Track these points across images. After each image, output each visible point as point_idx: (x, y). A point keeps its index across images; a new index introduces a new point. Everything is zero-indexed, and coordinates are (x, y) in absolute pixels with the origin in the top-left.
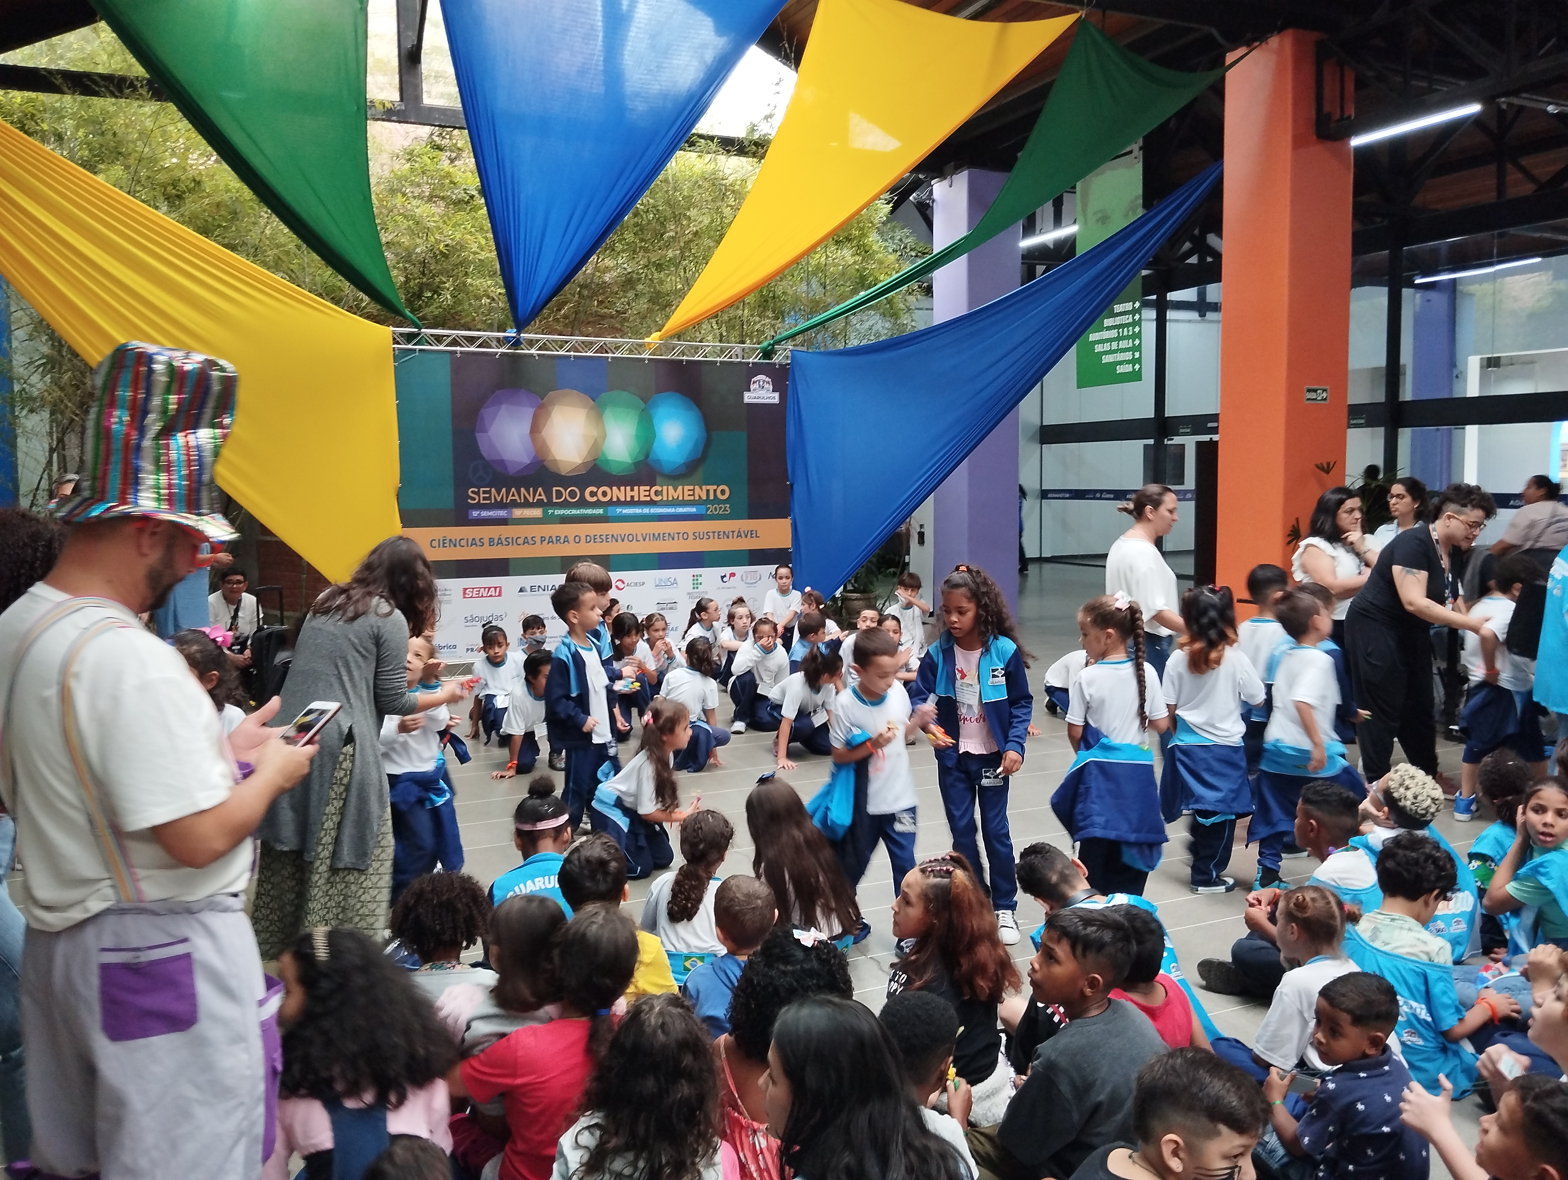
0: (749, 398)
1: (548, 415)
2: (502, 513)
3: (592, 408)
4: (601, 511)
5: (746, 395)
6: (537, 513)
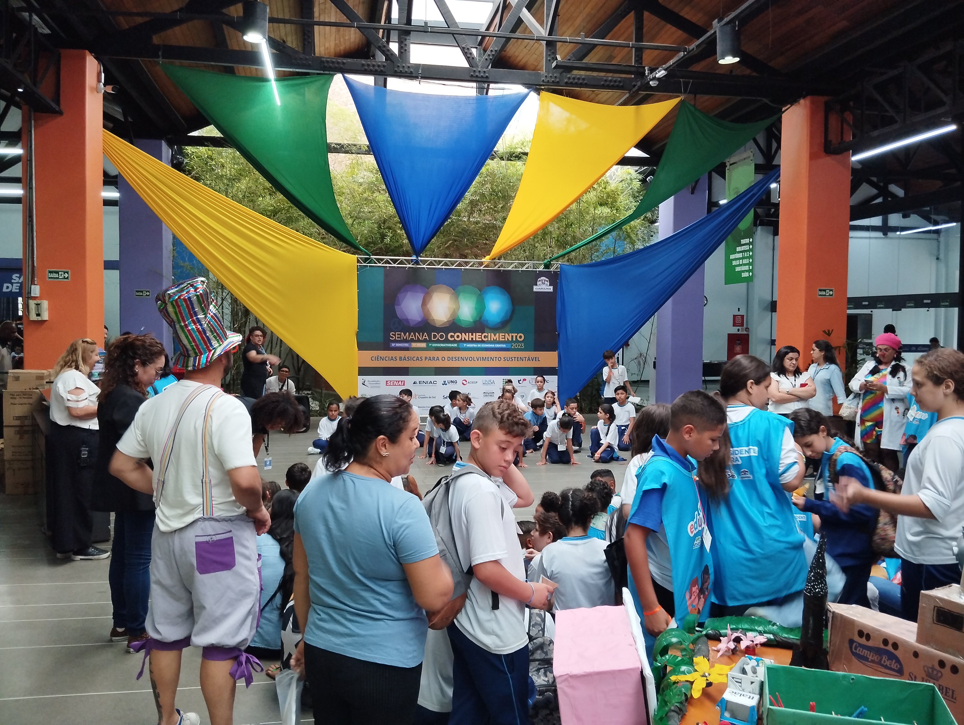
0: (536, 289)
1: (431, 297)
2: (406, 345)
3: (453, 294)
4: (456, 345)
5: (535, 287)
6: (424, 345)
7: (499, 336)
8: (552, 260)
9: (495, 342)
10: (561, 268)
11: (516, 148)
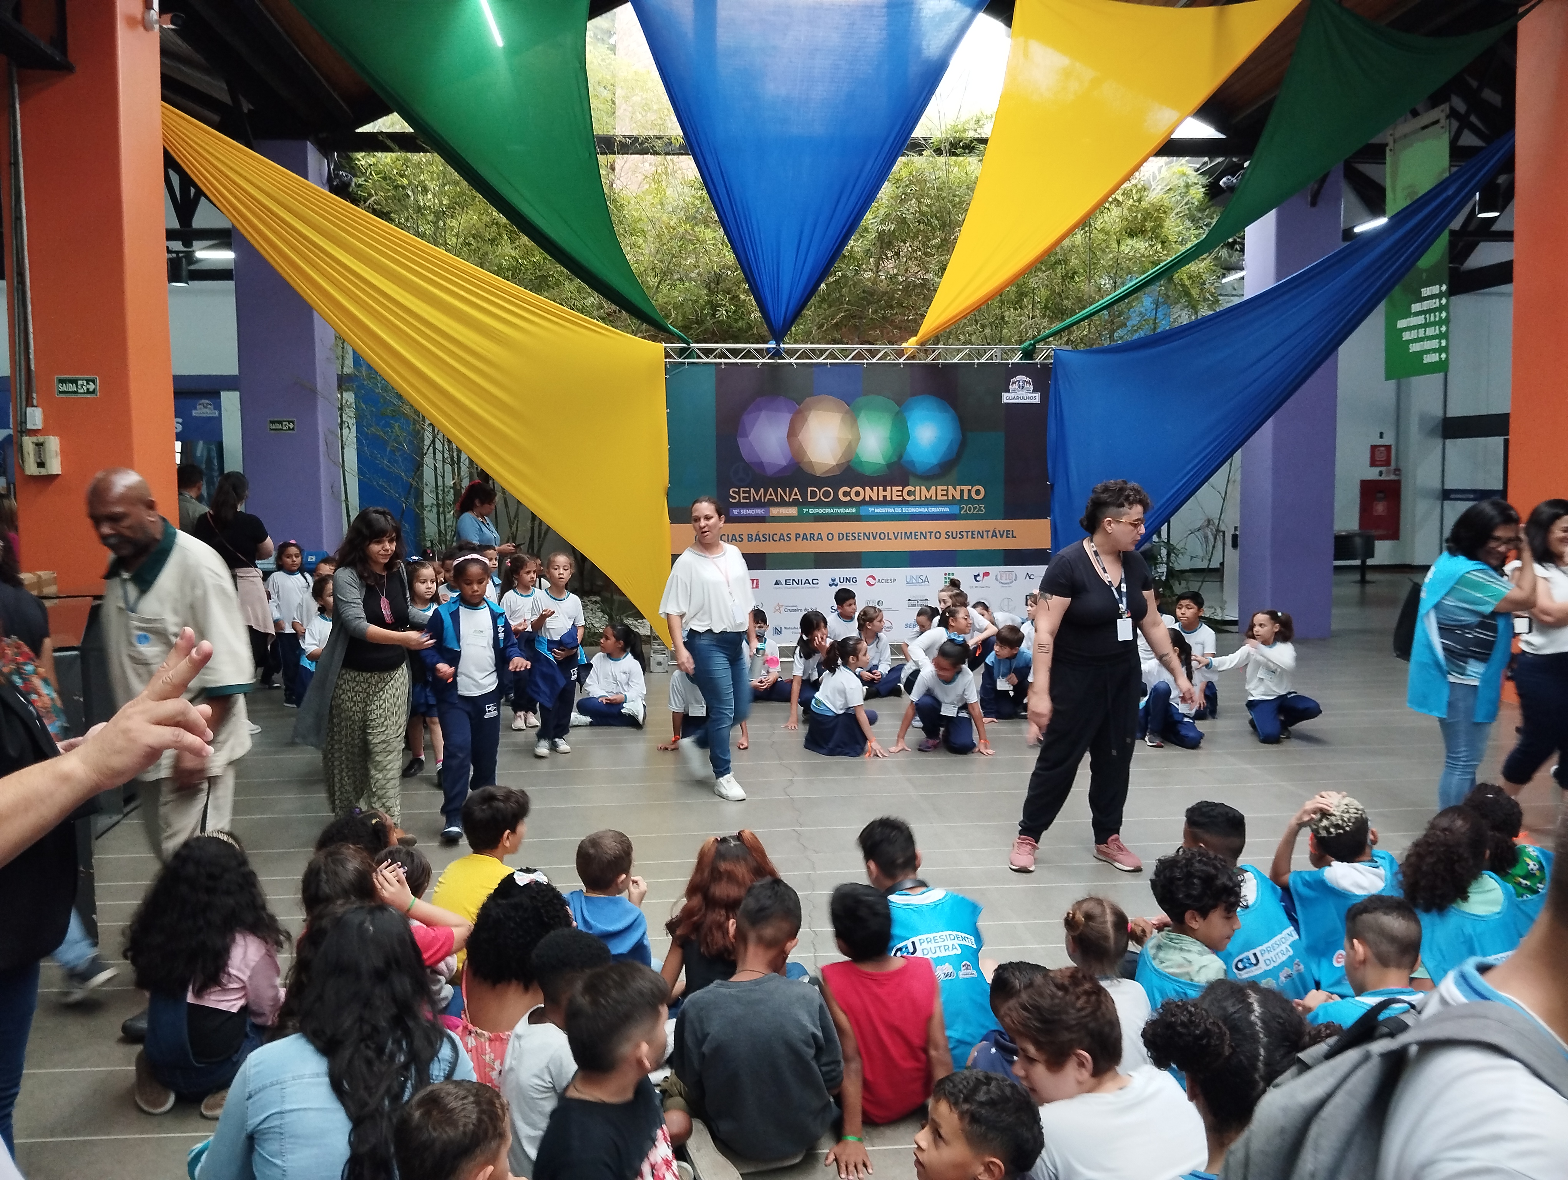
0: (1006, 398)
2: (760, 511)
3: (847, 413)
4: (854, 510)
5: (1005, 395)
6: (792, 511)
7: (937, 491)
8: (1038, 342)
9: (928, 502)
10: (1056, 357)
11: (965, 130)
